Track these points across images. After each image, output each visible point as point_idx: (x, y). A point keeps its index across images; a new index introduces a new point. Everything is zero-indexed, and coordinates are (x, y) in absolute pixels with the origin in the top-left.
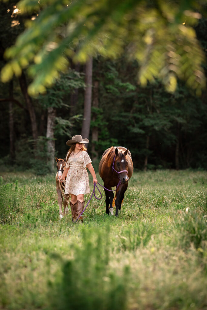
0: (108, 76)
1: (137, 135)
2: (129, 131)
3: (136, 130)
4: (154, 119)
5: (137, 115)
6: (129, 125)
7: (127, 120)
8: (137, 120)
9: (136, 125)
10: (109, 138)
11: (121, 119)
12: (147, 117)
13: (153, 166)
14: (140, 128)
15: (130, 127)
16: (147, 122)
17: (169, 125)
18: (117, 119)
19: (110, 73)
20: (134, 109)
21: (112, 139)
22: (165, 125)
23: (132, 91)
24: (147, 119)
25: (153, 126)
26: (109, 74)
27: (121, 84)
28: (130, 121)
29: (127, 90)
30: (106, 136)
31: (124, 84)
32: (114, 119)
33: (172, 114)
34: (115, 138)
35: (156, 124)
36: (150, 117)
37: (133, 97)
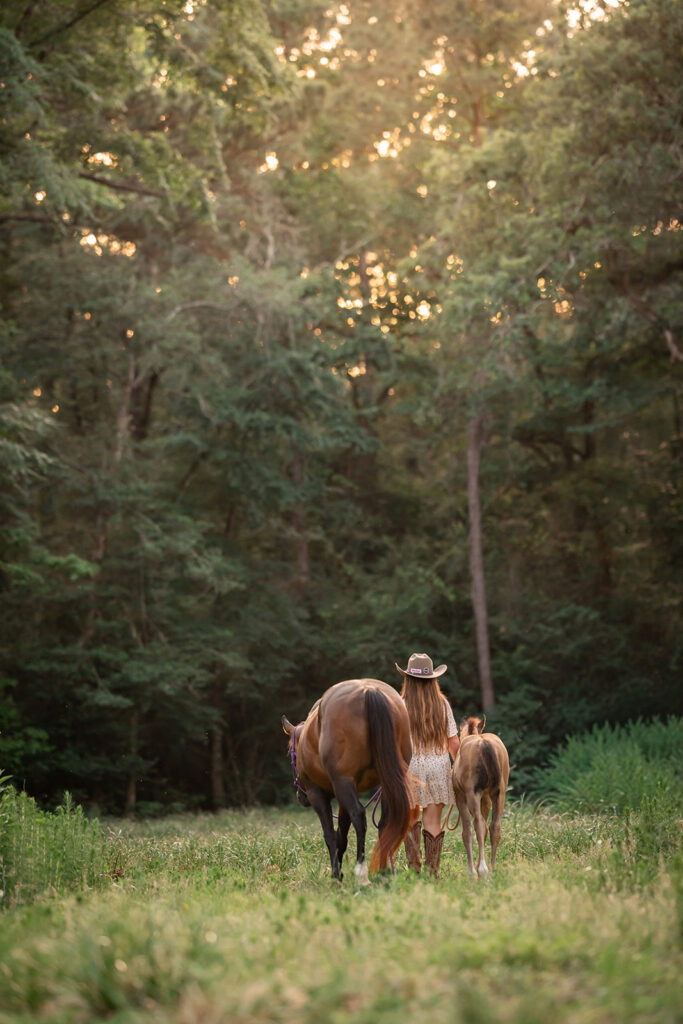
0: (10, 536)
1: (104, 713)
2: (78, 702)
3: (104, 698)
4: (155, 660)
5: (102, 652)
6: (78, 684)
7: (74, 668)
8: (104, 668)
9: (101, 683)
10: (19, 730)
11: (56, 666)
12: (131, 657)
13: (156, 805)
14: (116, 691)
15: (82, 691)
16: (137, 672)
17: (203, 677)
18: (43, 666)
19: (16, 526)
20: (91, 633)
21: (31, 731)
22: (190, 679)
23: (86, 577)
24: (134, 664)
25: (153, 682)
26: (13, 532)
27: (51, 559)
28: (81, 671)
29: (74, 577)
30: (10, 720)
31: (62, 560)
32: (32, 667)
33: (205, 642)
34: (36, 726)
35: (162, 677)
36: (141, 657)
37: (86, 596)
